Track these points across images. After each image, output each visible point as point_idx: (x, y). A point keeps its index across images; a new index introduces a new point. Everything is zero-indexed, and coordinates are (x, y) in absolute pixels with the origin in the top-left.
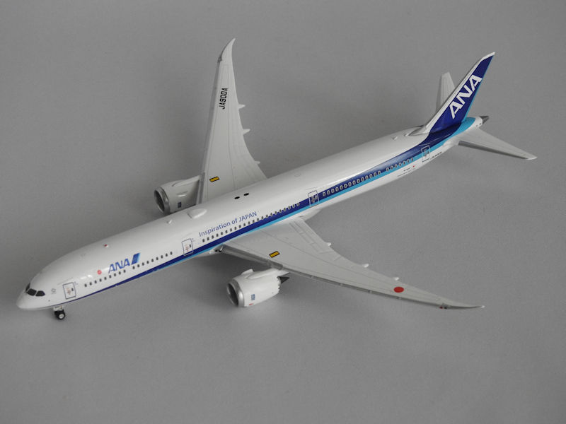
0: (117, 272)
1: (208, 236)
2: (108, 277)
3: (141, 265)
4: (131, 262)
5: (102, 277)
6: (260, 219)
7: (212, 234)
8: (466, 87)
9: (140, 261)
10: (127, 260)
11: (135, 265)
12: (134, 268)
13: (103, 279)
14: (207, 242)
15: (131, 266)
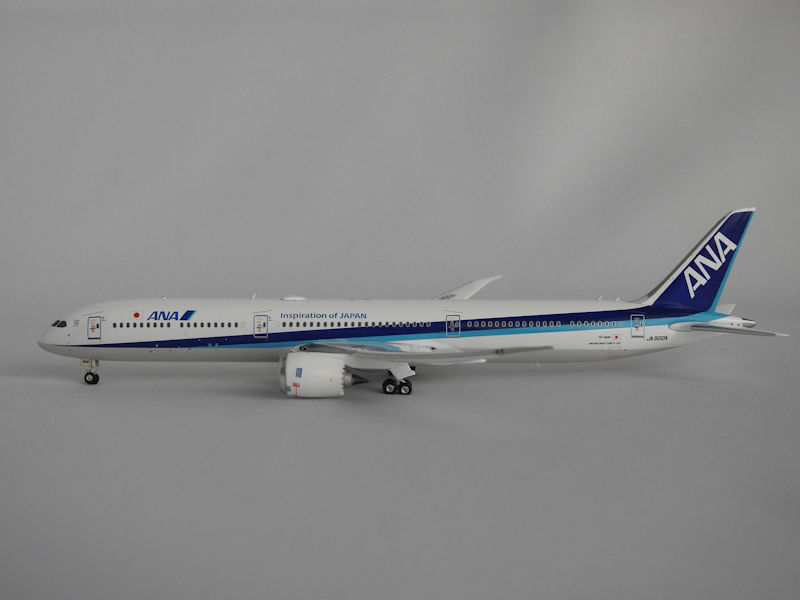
0: (158, 323)
1: (291, 320)
2: (145, 325)
3: (192, 325)
4: (179, 317)
5: (138, 321)
6: (370, 325)
7: (298, 320)
8: (708, 248)
9: (192, 320)
10: (176, 313)
11: (185, 322)
12: (182, 325)
13: (138, 325)
14: (288, 329)
15: (179, 322)
